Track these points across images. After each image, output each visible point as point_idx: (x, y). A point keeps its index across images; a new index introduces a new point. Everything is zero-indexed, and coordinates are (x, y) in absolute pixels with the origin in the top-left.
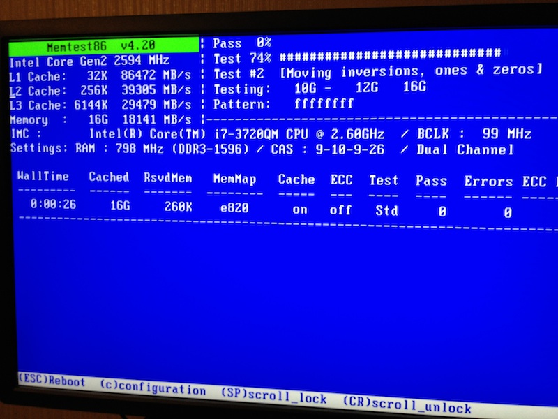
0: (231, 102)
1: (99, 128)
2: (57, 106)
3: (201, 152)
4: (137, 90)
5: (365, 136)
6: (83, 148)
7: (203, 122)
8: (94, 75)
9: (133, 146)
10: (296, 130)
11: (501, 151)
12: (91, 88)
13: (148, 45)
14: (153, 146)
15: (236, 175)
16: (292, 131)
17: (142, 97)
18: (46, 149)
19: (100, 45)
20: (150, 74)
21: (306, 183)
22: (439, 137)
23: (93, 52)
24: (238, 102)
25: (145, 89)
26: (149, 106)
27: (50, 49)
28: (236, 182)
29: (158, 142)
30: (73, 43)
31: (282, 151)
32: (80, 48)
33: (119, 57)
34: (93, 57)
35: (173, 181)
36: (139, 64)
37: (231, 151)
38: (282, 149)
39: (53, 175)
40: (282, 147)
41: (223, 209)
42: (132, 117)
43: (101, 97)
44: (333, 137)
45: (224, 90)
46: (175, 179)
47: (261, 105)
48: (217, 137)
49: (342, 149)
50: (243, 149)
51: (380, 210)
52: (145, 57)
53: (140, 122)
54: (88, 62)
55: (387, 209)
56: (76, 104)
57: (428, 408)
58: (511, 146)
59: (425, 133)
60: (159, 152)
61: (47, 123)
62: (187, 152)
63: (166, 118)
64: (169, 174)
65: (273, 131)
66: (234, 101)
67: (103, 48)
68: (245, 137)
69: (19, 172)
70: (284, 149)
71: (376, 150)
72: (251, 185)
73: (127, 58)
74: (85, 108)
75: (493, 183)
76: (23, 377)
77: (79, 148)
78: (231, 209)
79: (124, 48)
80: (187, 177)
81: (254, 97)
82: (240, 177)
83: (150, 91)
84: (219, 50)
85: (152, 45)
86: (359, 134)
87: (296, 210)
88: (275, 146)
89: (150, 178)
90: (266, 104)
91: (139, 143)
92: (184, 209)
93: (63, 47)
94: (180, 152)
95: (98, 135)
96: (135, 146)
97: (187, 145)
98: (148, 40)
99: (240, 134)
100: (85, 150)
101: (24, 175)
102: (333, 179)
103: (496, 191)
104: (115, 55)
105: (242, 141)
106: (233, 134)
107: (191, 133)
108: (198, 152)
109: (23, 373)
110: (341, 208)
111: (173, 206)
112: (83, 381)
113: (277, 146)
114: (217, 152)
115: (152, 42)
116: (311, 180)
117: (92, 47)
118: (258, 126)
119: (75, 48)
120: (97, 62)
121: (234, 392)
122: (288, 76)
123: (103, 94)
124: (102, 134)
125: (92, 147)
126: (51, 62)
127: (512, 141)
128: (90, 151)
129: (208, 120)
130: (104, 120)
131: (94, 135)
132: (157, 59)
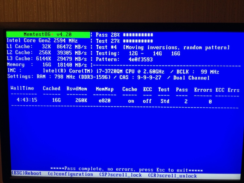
0: (103, 58)
1: (47, 68)
2: (29, 59)
3: (91, 78)
4: (64, 53)
5: (157, 72)
6: (40, 77)
7: (92, 66)
8: (45, 46)
10: (129, 70)
11: (205, 78)
12: (43, 51)
13: (68, 35)
14: (71, 76)
15: (105, 88)
17: (66, 56)
18: (24, 77)
19: (47, 34)
20: (69, 46)
21: (134, 91)
22: (185, 73)
23: (44, 37)
24: (106, 58)
25: (67, 53)
26: (69, 59)
27: (25, 35)
28: (105, 90)
29: (73, 74)
30: (36, 32)
32: (39, 35)
33: (56, 39)
34: (45, 39)
35: (79, 90)
36: (65, 42)
37: (103, 78)
39: (27, 88)
40: (124, 77)
41: (100, 101)
42: (62, 64)
43: (48, 56)
44: (144, 73)
45: (100, 54)
47: (115, 60)
48: (98, 72)
50: (108, 77)
51: (163, 101)
52: (67, 40)
53: (65, 66)
54: (42, 41)
55: (165, 100)
56: (37, 58)
57: (181, 176)
59: (179, 71)
60: (73, 78)
61: (24, 66)
62: (85, 78)
63: (76, 64)
64: (77, 87)
66: (105, 58)
67: (49, 35)
68: (109, 72)
69: (11, 87)
72: (112, 91)
73: (59, 40)
74: (41, 60)
75: (205, 90)
76: (14, 172)
77: (38, 76)
78: (103, 101)
79: (58, 36)
80: (85, 88)
81: (113, 57)
82: (107, 88)
83: (69, 53)
84: (98, 37)
85: (70, 35)
86: (154, 71)
87: (130, 101)
89: (69, 89)
90: (117, 60)
91: (65, 75)
92: (84, 101)
93: (31, 34)
94: (82, 78)
95: (47, 71)
96: (63, 76)
97: (85, 75)
98: (69, 32)
99: (107, 71)
101: (14, 88)
102: (144, 89)
103: (206, 93)
104: (54, 38)
105: (108, 74)
106: (104, 71)
107: (87, 71)
108: (89, 78)
109: (14, 171)
110: (147, 100)
111: (79, 100)
112: (40, 173)
113: (122, 76)
114: (98, 78)
115: (70, 33)
116: (136, 90)
117: (44, 34)
118: (114, 68)
119: (36, 35)
120: (46, 41)
121: (104, 174)
122: (126, 49)
123: (49, 54)
124: (49, 71)
125: (44, 76)
126: (26, 40)
127: (212, 74)
128: (43, 78)
129: (94, 65)
130: (49, 65)
131: (45, 71)
132: (72, 40)
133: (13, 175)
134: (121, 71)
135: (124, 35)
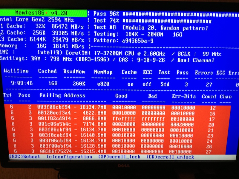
0: (101, 39)
1: (42, 49)
2: (22, 39)
3: (89, 61)
4: (59, 33)
5: (157, 55)
6: (35, 59)
7: (89, 48)
8: (39, 26)
9: (58, 58)
10: (129, 52)
11: (210, 61)
12: (37, 32)
13: (64, 13)
14: (67, 58)
15: (104, 70)
16: (127, 52)
17: (62, 36)
18: (17, 59)
19: (41, 12)
20: (65, 26)
21: (133, 73)
22: (186, 55)
23: (38, 15)
24: (105, 40)
25: (63, 33)
26: (65, 40)
27: (17, 13)
28: (104, 73)
29: (70, 56)
30: (28, 11)
31: (123, 61)
32: (32, 13)
33: (50, 18)
34: (38, 17)
35: (76, 73)
36: (60, 21)
37: (102, 60)
38: (123, 60)
39: (21, 71)
40: (123, 59)
41: (98, 84)
42: (57, 45)
43: (42, 36)
44: (144, 55)
45: (98, 34)
46: (77, 72)
47: (114, 41)
48: (96, 54)
49: (148, 60)
50: (107, 59)
51: (162, 84)
52: (62, 19)
53: (61, 48)
54: (36, 20)
55: (165, 84)
56: (31, 39)
57: (178, 157)
58: (213, 59)
59: (181, 54)
60: (70, 60)
61: (17, 47)
62: (82, 61)
63: (73, 46)
64: (74, 70)
65: (119, 52)
66: (103, 39)
67: (43, 13)
68: (108, 55)
69: (4, 69)
70: (124, 60)
71: (161, 60)
72: (110, 74)
73: (54, 19)
74: (35, 41)
75: (206, 73)
76: (11, 156)
77: (33, 58)
78: (102, 84)
79: (53, 14)
80: (83, 71)
81: (112, 38)
82: (105, 71)
83: (65, 34)
84: (96, 16)
85: (66, 13)
86: (155, 53)
87: (129, 84)
88: (120, 58)
89: (66, 72)
90: (116, 41)
91: (61, 57)
92: (81, 85)
93: (23, 13)
94: (79, 61)
95: (42, 53)
97: (82, 58)
98: (64, 11)
99: (105, 53)
100: (36, 59)
101: (7, 71)
102: (144, 72)
103: (206, 76)
104: (49, 17)
105: (106, 56)
106: (102, 53)
107: (84, 53)
108: (87, 61)
109: (11, 154)
110: (147, 84)
111: (77, 83)
112: (39, 156)
114: (96, 61)
115: (66, 12)
116: (135, 72)
117: (37, 13)
118: (113, 50)
119: (29, 13)
120: (40, 20)
122: (126, 29)
123: (43, 34)
124: (44, 53)
125: (39, 58)
126: (18, 19)
127: (214, 57)
128: (38, 60)
129: (91, 47)
130: (44, 46)
131: (40, 53)
132: (68, 20)
133: (11, 158)
134: (121, 53)
135: (124, 14)
